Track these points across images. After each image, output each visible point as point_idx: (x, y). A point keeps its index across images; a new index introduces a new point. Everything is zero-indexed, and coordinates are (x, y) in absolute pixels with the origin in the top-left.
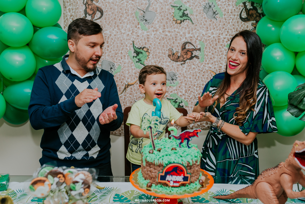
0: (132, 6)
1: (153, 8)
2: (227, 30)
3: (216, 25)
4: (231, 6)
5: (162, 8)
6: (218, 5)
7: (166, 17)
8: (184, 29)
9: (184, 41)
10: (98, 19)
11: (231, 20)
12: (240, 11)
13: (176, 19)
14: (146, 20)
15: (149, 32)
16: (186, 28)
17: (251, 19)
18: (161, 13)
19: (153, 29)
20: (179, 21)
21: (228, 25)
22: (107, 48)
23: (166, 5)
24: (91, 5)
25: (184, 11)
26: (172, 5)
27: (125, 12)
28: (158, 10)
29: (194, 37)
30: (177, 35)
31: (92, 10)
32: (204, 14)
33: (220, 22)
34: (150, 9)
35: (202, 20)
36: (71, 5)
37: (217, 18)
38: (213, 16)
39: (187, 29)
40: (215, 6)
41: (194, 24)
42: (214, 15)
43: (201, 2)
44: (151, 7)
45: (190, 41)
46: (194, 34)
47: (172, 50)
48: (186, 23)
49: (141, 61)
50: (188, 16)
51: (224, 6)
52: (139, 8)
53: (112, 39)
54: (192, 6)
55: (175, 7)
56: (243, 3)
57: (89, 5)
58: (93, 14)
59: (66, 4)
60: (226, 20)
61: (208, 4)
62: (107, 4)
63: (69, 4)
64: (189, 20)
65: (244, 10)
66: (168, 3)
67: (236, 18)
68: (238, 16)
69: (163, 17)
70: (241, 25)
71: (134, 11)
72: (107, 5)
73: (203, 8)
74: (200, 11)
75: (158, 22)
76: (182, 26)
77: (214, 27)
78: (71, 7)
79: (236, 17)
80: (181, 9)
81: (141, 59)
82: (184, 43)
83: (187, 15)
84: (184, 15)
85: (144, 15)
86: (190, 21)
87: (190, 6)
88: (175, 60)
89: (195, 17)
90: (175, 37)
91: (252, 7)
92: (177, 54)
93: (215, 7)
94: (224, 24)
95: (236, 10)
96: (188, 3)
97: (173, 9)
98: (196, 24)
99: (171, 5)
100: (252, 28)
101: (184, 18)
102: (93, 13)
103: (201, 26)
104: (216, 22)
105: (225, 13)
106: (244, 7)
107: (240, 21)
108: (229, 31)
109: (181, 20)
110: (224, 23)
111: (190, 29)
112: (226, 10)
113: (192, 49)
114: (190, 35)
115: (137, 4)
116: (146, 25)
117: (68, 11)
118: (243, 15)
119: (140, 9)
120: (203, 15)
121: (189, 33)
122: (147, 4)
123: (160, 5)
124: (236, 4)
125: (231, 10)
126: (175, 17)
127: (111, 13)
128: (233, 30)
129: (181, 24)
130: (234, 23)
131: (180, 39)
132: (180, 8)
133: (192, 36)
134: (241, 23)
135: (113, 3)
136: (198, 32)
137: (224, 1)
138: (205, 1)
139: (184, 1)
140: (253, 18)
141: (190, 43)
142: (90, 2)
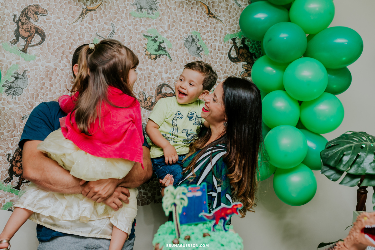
0: (88, 30)
1: (119, 36)
4: (219, 42)
5: (131, 37)
6: (203, 39)
7: (137, 49)
8: (160, 66)
9: (160, 83)
10: (37, 45)
11: (218, 60)
12: (229, 49)
13: (149, 53)
16: (162, 66)
17: (241, 59)
18: (129, 43)
20: (154, 57)
21: (215, 66)
22: (49, 88)
23: (137, 33)
24: (26, 24)
25: (160, 43)
27: (78, 38)
28: (125, 39)
29: (173, 78)
30: (150, 74)
31: (28, 31)
32: (186, 49)
34: (115, 37)
35: (183, 57)
37: (202, 56)
38: (196, 52)
39: (164, 67)
42: (198, 52)
43: (182, 34)
45: (167, 83)
46: (173, 74)
47: (144, 93)
48: (163, 59)
50: (165, 51)
51: (209, 41)
53: (58, 75)
54: (171, 37)
55: (148, 37)
56: (232, 39)
57: (23, 23)
58: (30, 38)
60: (212, 58)
61: (190, 37)
62: (51, 24)
64: (166, 55)
65: (233, 48)
66: (139, 31)
67: (224, 57)
68: (227, 55)
70: (231, 66)
71: (92, 38)
72: (51, 26)
73: (185, 42)
74: (181, 45)
76: (157, 62)
79: (224, 55)
80: (156, 41)
82: (160, 85)
83: (164, 49)
84: (161, 48)
86: (168, 58)
87: (168, 37)
88: (147, 107)
89: (175, 52)
90: (148, 77)
91: (242, 46)
92: (151, 100)
93: (199, 41)
95: (224, 47)
96: (165, 33)
97: (146, 40)
98: (176, 61)
99: (143, 34)
100: (243, 71)
101: (161, 52)
102: (29, 36)
103: (181, 64)
105: (211, 50)
107: (229, 60)
109: (156, 55)
110: (210, 62)
111: (167, 67)
112: (213, 46)
113: (170, 93)
114: (168, 75)
115: (96, 28)
119: (100, 35)
120: (184, 50)
121: (167, 73)
122: (110, 31)
123: (129, 32)
124: (225, 40)
125: (218, 47)
126: (148, 50)
127: (56, 38)
128: (221, 72)
130: (222, 63)
131: (155, 79)
132: (154, 39)
133: (170, 76)
134: (230, 63)
135: (61, 25)
136: (178, 71)
137: (210, 34)
138: (187, 33)
139: (161, 30)
140: (244, 59)
141: (168, 86)
142: (24, 20)
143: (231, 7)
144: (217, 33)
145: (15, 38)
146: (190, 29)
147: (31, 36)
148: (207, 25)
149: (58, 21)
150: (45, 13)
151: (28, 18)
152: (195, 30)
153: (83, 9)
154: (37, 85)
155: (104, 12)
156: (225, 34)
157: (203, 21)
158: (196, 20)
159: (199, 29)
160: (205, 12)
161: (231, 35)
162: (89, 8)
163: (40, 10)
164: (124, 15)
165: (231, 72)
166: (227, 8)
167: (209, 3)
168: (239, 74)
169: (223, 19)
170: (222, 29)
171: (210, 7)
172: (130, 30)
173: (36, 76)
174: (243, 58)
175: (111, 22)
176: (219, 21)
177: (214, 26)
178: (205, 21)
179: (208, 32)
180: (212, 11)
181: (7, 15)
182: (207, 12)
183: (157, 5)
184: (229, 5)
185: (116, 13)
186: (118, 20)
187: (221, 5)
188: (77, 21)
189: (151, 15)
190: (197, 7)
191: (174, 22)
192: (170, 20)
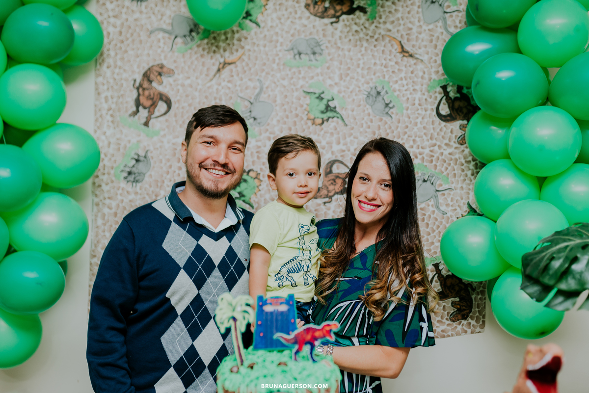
0: (227, 91)
1: (269, 96)
2: (413, 138)
3: (390, 128)
4: (419, 93)
5: (286, 96)
6: (394, 91)
7: (294, 112)
8: (328, 135)
9: (329, 159)
10: (161, 116)
11: (420, 119)
12: (437, 102)
13: (312, 117)
14: (255, 119)
15: (260, 141)
16: (332, 134)
17: (458, 117)
18: (283, 105)
19: (267, 134)
20: (320, 121)
21: (413, 129)
22: (177, 172)
23: (294, 90)
24: (147, 89)
25: (328, 101)
26: (306, 90)
28: (278, 99)
29: (349, 150)
31: (150, 99)
32: (368, 106)
33: (399, 122)
34: (263, 97)
35: (363, 119)
36: (110, 89)
37: (393, 116)
38: (384, 111)
39: (335, 136)
40: (388, 92)
41: (349, 127)
42: (387, 109)
43: (361, 86)
44: (265, 93)
45: (340, 159)
46: (349, 145)
48: (333, 124)
49: (243, 196)
50: (335, 112)
51: (405, 92)
52: (241, 95)
54: (345, 91)
55: (310, 94)
56: (441, 87)
57: (144, 89)
58: (152, 107)
59: (101, 87)
60: (409, 118)
61: (374, 90)
62: (179, 87)
63: (105, 87)
64: (338, 118)
65: (444, 101)
66: (297, 87)
67: (430, 114)
68: (433, 111)
69: (287, 113)
70: (440, 127)
71: (232, 101)
72: (178, 90)
73: (365, 96)
74: (360, 102)
75: (278, 121)
76: (325, 129)
77: (386, 131)
78: (109, 94)
79: (428, 112)
80: (322, 99)
81: (244, 193)
82: (330, 162)
83: (334, 110)
84: (329, 109)
85: (250, 108)
87: (339, 92)
89: (350, 113)
91: (458, 95)
94: (407, 127)
95: (429, 100)
96: (336, 86)
98: (352, 125)
99: (303, 90)
100: (460, 134)
101: (329, 114)
102: (152, 105)
103: (361, 130)
104: (392, 123)
105: (408, 105)
106: (443, 95)
107: (437, 119)
108: (417, 139)
109: (322, 119)
110: (407, 124)
111: (340, 135)
112: (410, 100)
113: (344, 173)
114: (341, 147)
115: (238, 88)
116: (254, 129)
117: (103, 100)
118: (442, 110)
120: (365, 108)
121: (339, 143)
123: (282, 90)
124: (429, 89)
125: (419, 100)
126: (310, 112)
127: (186, 105)
128: (424, 137)
129: (323, 126)
130: (427, 124)
132: (320, 96)
133: (344, 148)
134: (440, 124)
135: (191, 86)
136: (356, 140)
137: (404, 82)
138: (368, 83)
139: (329, 82)
140: (463, 115)
141: (342, 162)
142: (146, 85)
143: (438, 38)
144: (415, 79)
145: (134, 109)
146: (373, 77)
147: (154, 105)
148: (401, 68)
149: (188, 82)
150: (171, 72)
151: (150, 81)
152: (381, 78)
153: (220, 63)
154: (162, 168)
155: (247, 65)
156: (430, 79)
157: (393, 63)
158: (382, 64)
159: (387, 77)
160: (396, 50)
161: (440, 80)
162: (229, 60)
163: (165, 70)
164: (275, 66)
165: (441, 137)
166: (431, 41)
167: (402, 36)
168: (456, 139)
169: (425, 58)
170: (424, 73)
171: (404, 42)
172: (284, 87)
173: (161, 157)
174: (461, 114)
175: (257, 77)
176: (419, 61)
177: (411, 69)
178: (396, 63)
179: (401, 79)
180: (407, 48)
181: (126, 80)
182: (400, 50)
183: (322, 47)
184: (433, 36)
185: (264, 64)
186: (268, 73)
187: (421, 36)
188: (211, 80)
189: (314, 62)
190: (383, 43)
191: (349, 69)
192: (342, 67)
